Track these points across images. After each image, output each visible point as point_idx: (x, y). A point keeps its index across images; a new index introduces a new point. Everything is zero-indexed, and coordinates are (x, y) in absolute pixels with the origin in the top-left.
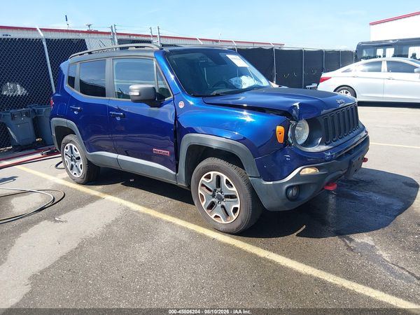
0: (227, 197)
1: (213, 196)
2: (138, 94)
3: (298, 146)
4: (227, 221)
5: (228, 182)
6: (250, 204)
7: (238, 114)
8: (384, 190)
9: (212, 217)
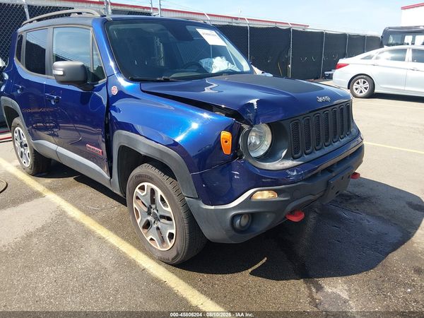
0: (163, 217)
1: (149, 213)
2: (61, 73)
3: (250, 161)
4: (163, 247)
5: (162, 199)
6: (187, 231)
7: (182, 111)
8: (380, 212)
9: (148, 239)
